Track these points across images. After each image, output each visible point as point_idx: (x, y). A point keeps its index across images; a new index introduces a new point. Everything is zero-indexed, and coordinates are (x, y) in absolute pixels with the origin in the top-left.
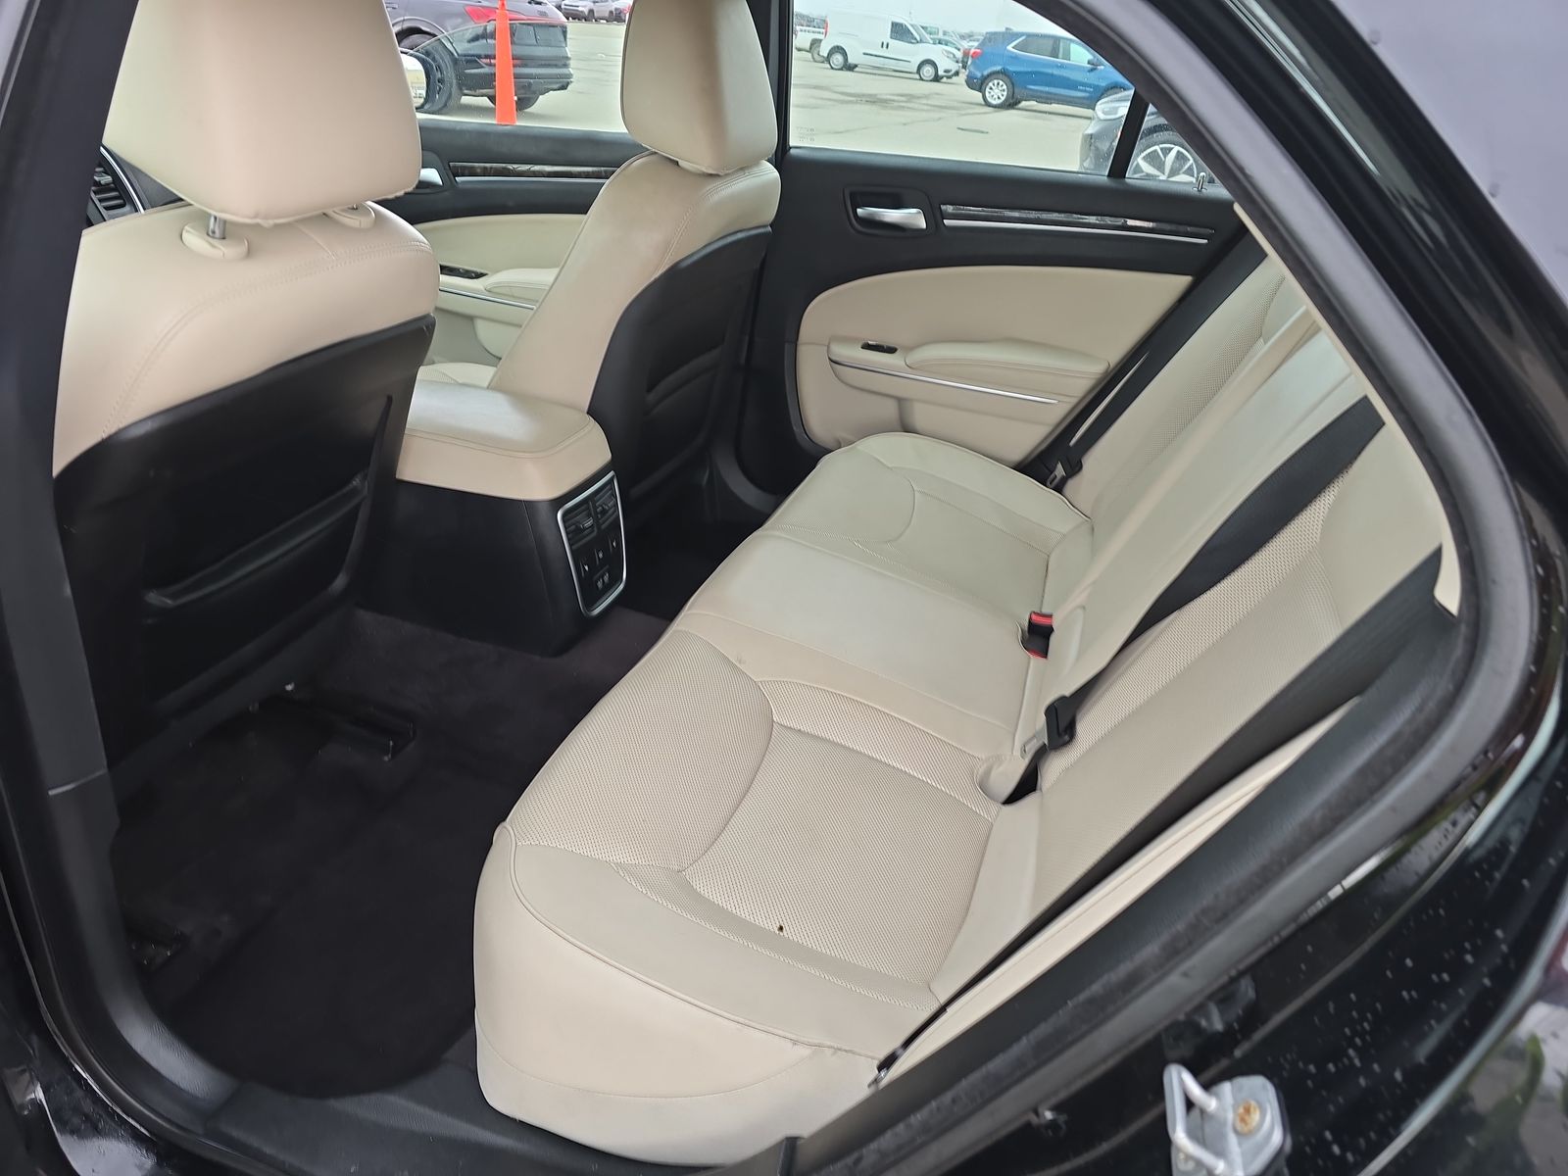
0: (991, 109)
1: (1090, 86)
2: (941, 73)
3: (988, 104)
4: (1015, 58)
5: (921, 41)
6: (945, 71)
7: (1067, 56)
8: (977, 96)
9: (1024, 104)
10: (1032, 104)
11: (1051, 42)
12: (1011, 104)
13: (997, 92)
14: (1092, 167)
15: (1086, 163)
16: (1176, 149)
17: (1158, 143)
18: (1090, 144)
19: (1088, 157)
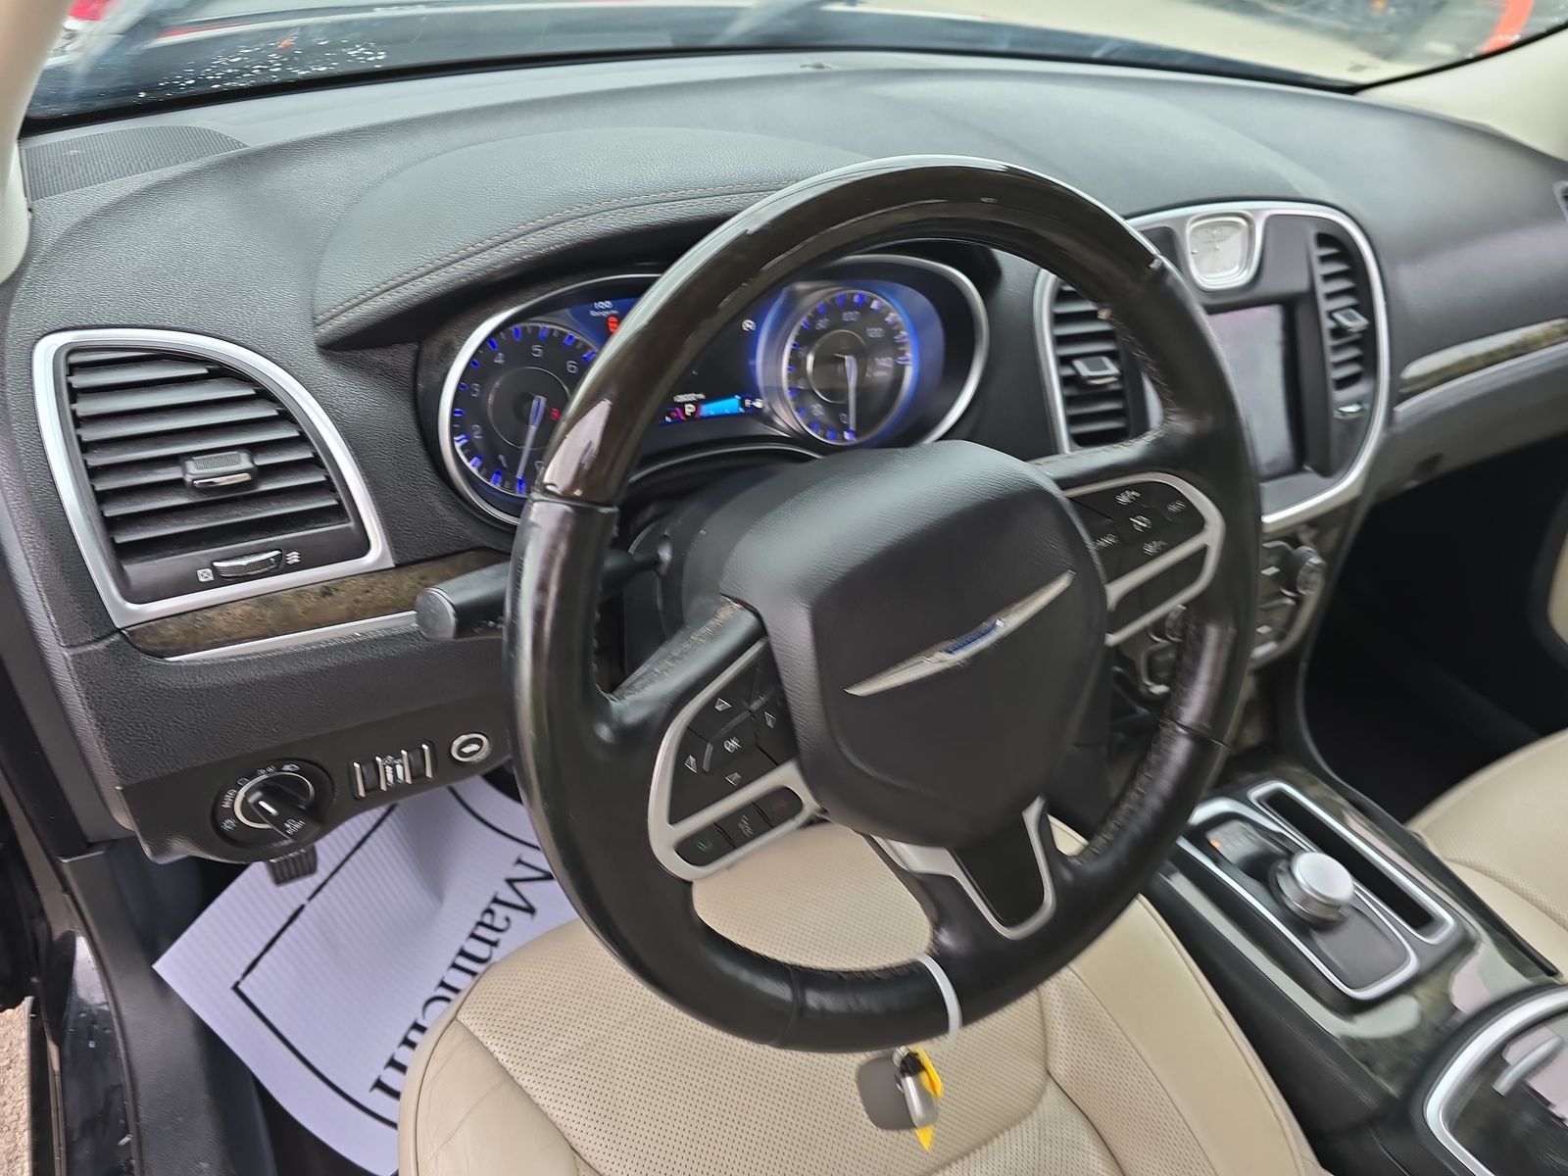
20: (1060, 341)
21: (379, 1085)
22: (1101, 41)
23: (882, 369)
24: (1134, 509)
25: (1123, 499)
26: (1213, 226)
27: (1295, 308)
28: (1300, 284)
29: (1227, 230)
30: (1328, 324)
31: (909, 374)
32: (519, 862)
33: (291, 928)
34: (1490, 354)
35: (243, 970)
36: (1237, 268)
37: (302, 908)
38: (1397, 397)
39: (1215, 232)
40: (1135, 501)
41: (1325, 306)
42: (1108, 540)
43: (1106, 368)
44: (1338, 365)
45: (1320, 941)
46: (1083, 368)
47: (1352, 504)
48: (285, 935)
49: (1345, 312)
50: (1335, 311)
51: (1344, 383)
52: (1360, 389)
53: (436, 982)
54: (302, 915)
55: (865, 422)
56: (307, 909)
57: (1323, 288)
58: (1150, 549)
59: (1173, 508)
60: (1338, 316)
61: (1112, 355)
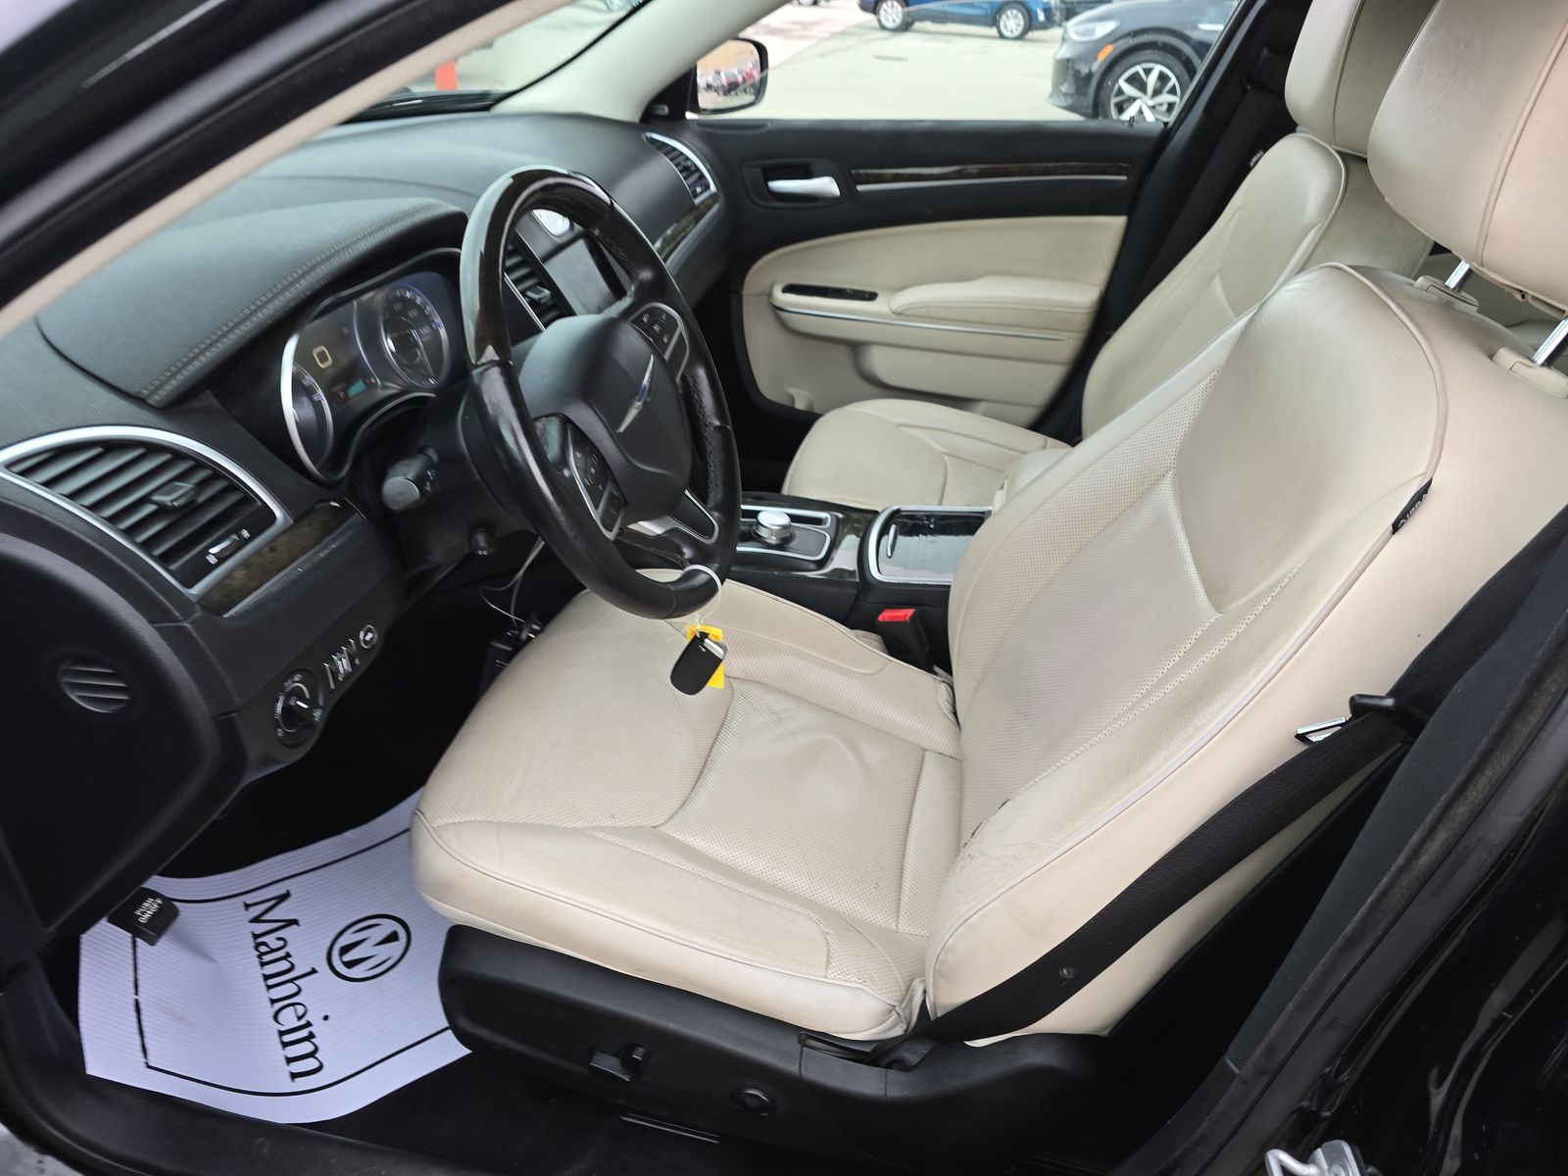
0: (885, 34)
3: (883, 28)
8: (871, 18)
9: (917, 25)
10: (928, 25)
12: (906, 26)
13: (892, 14)
14: (1072, 91)
15: (1064, 88)
16: (1158, 68)
17: (1139, 63)
18: (1068, 68)
19: (1065, 81)
21: (294, 1076)
25: (645, 319)
31: (443, 332)
32: (247, 906)
33: (143, 1017)
35: (141, 1055)
37: (137, 1002)
43: (543, 290)
45: (792, 545)
46: (535, 296)
48: (144, 1023)
53: (268, 1003)
54: (142, 1006)
56: (141, 1000)
58: (665, 340)
59: (663, 317)
61: (542, 284)
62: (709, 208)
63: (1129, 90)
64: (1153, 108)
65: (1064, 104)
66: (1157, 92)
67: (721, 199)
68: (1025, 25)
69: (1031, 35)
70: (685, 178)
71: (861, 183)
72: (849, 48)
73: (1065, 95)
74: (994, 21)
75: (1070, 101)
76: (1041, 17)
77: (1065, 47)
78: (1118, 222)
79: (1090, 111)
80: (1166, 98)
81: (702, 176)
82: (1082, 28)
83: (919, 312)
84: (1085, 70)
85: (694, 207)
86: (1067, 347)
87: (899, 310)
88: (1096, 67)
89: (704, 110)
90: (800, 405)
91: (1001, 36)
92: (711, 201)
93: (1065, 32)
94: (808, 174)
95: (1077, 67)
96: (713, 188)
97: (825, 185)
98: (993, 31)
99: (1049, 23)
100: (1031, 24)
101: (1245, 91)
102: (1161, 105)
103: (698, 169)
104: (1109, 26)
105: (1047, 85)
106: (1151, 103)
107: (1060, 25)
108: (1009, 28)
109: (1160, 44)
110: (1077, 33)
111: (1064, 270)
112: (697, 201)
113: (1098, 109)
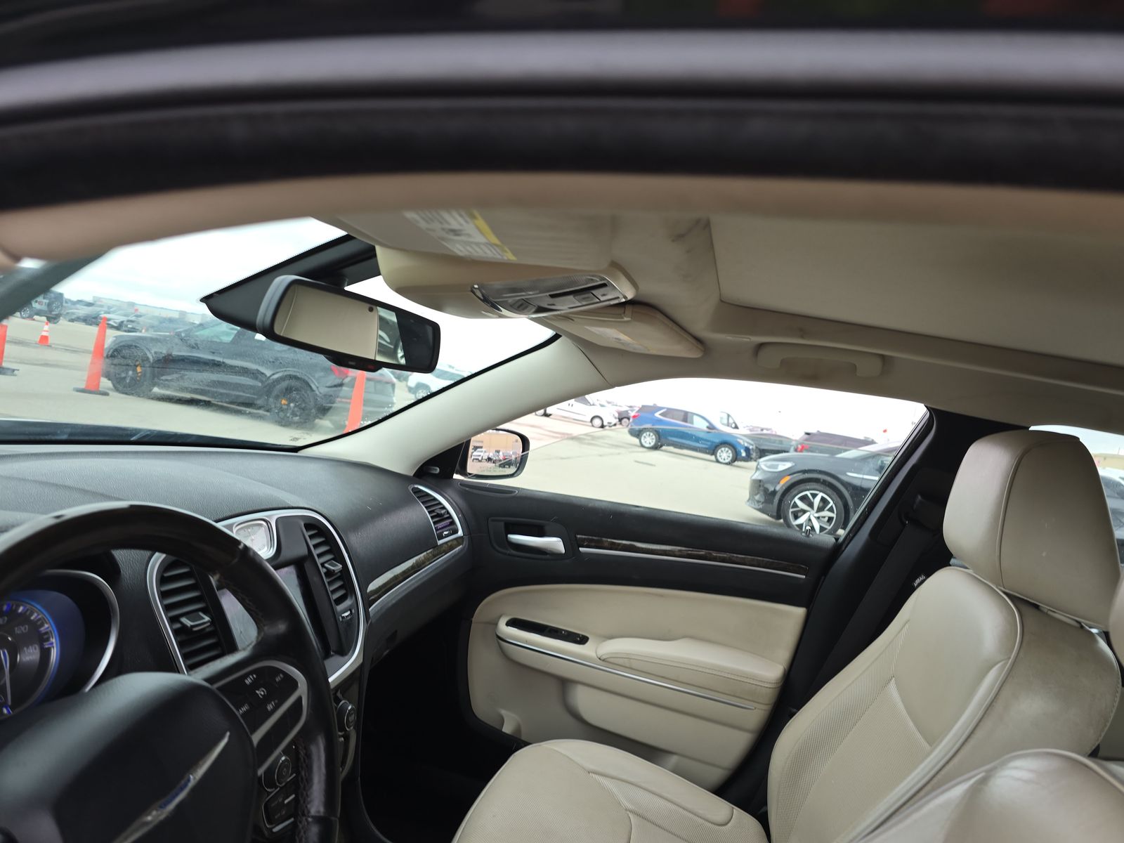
0: (644, 450)
1: (708, 441)
2: (605, 424)
3: (642, 446)
4: (660, 421)
5: (593, 405)
6: (609, 423)
7: (692, 423)
8: (636, 441)
9: (664, 448)
10: (671, 449)
11: (683, 414)
12: (656, 447)
13: (649, 440)
14: (762, 500)
15: (757, 497)
16: (821, 495)
17: (808, 490)
18: (760, 486)
19: (758, 493)
20: (168, 608)
22: (137, 431)
23: (30, 655)
24: (255, 685)
25: (248, 681)
26: (248, 527)
27: (301, 565)
28: (303, 551)
29: (255, 528)
30: (323, 571)
31: (55, 653)
34: (404, 572)
36: (266, 548)
38: (368, 604)
39: (249, 530)
40: (254, 681)
41: (319, 561)
42: (245, 709)
43: (203, 618)
44: (334, 591)
46: (187, 622)
47: (361, 667)
49: (329, 562)
50: (325, 563)
51: (340, 600)
52: (348, 603)
55: (19, 698)
57: (315, 552)
58: (270, 707)
59: (278, 679)
60: (326, 565)
61: (205, 611)
62: (451, 548)
63: (801, 505)
64: (818, 518)
65: (757, 507)
66: (820, 509)
67: (466, 542)
68: (733, 457)
69: (736, 463)
70: (435, 523)
71: (583, 547)
72: (619, 454)
73: (758, 502)
74: (713, 452)
75: (761, 506)
76: (744, 454)
77: (758, 473)
78: (800, 612)
79: (775, 514)
80: (826, 513)
81: (453, 523)
82: (769, 463)
83: (620, 661)
84: (771, 489)
85: (435, 546)
86: (755, 716)
87: (604, 657)
88: (779, 487)
89: (470, 474)
90: (507, 729)
91: (718, 461)
92: (455, 542)
93: (758, 464)
94: (541, 534)
95: (767, 486)
96: (460, 533)
97: (554, 543)
98: (713, 458)
99: (748, 458)
100: (736, 457)
101: (904, 525)
102: (824, 517)
103: (450, 517)
104: (788, 465)
105: (746, 494)
106: (817, 515)
107: (755, 461)
108: (723, 458)
109: (821, 481)
110: (766, 465)
111: (751, 644)
112: (440, 542)
113: (779, 514)
